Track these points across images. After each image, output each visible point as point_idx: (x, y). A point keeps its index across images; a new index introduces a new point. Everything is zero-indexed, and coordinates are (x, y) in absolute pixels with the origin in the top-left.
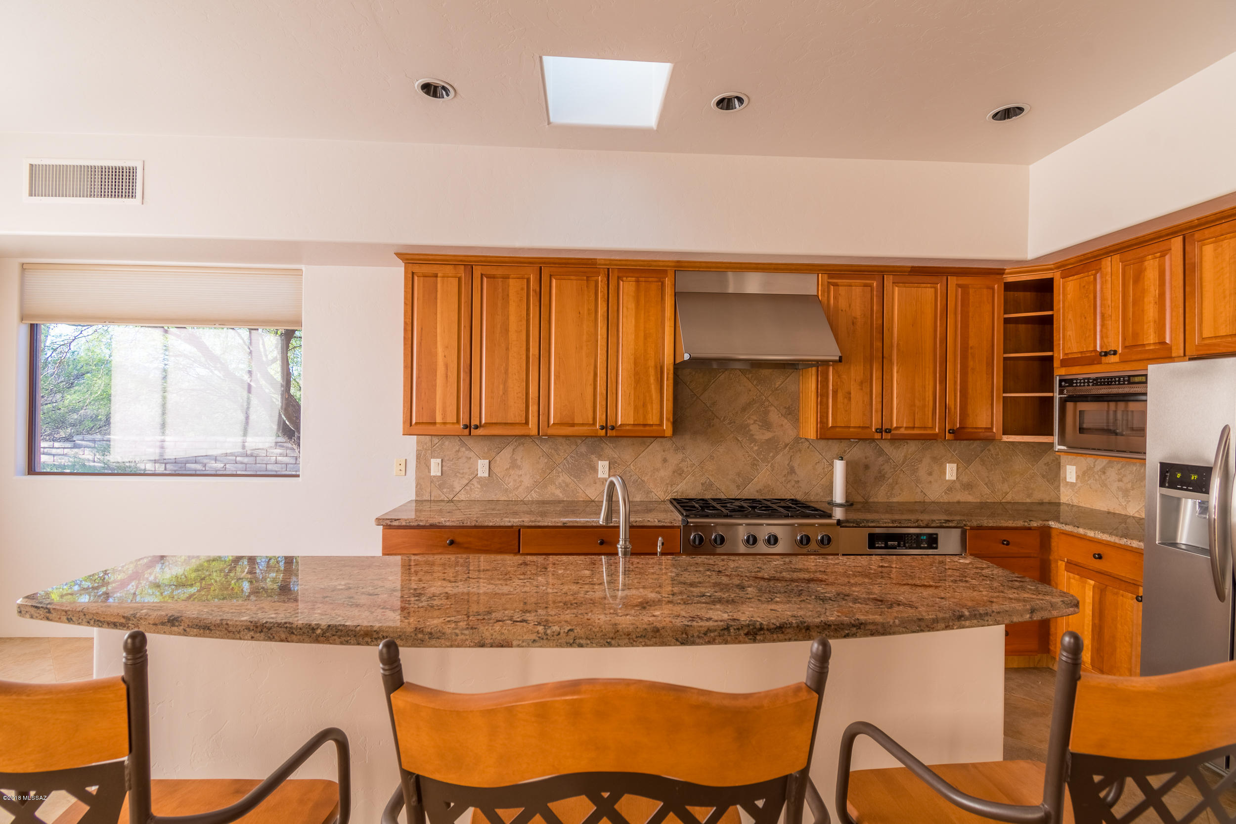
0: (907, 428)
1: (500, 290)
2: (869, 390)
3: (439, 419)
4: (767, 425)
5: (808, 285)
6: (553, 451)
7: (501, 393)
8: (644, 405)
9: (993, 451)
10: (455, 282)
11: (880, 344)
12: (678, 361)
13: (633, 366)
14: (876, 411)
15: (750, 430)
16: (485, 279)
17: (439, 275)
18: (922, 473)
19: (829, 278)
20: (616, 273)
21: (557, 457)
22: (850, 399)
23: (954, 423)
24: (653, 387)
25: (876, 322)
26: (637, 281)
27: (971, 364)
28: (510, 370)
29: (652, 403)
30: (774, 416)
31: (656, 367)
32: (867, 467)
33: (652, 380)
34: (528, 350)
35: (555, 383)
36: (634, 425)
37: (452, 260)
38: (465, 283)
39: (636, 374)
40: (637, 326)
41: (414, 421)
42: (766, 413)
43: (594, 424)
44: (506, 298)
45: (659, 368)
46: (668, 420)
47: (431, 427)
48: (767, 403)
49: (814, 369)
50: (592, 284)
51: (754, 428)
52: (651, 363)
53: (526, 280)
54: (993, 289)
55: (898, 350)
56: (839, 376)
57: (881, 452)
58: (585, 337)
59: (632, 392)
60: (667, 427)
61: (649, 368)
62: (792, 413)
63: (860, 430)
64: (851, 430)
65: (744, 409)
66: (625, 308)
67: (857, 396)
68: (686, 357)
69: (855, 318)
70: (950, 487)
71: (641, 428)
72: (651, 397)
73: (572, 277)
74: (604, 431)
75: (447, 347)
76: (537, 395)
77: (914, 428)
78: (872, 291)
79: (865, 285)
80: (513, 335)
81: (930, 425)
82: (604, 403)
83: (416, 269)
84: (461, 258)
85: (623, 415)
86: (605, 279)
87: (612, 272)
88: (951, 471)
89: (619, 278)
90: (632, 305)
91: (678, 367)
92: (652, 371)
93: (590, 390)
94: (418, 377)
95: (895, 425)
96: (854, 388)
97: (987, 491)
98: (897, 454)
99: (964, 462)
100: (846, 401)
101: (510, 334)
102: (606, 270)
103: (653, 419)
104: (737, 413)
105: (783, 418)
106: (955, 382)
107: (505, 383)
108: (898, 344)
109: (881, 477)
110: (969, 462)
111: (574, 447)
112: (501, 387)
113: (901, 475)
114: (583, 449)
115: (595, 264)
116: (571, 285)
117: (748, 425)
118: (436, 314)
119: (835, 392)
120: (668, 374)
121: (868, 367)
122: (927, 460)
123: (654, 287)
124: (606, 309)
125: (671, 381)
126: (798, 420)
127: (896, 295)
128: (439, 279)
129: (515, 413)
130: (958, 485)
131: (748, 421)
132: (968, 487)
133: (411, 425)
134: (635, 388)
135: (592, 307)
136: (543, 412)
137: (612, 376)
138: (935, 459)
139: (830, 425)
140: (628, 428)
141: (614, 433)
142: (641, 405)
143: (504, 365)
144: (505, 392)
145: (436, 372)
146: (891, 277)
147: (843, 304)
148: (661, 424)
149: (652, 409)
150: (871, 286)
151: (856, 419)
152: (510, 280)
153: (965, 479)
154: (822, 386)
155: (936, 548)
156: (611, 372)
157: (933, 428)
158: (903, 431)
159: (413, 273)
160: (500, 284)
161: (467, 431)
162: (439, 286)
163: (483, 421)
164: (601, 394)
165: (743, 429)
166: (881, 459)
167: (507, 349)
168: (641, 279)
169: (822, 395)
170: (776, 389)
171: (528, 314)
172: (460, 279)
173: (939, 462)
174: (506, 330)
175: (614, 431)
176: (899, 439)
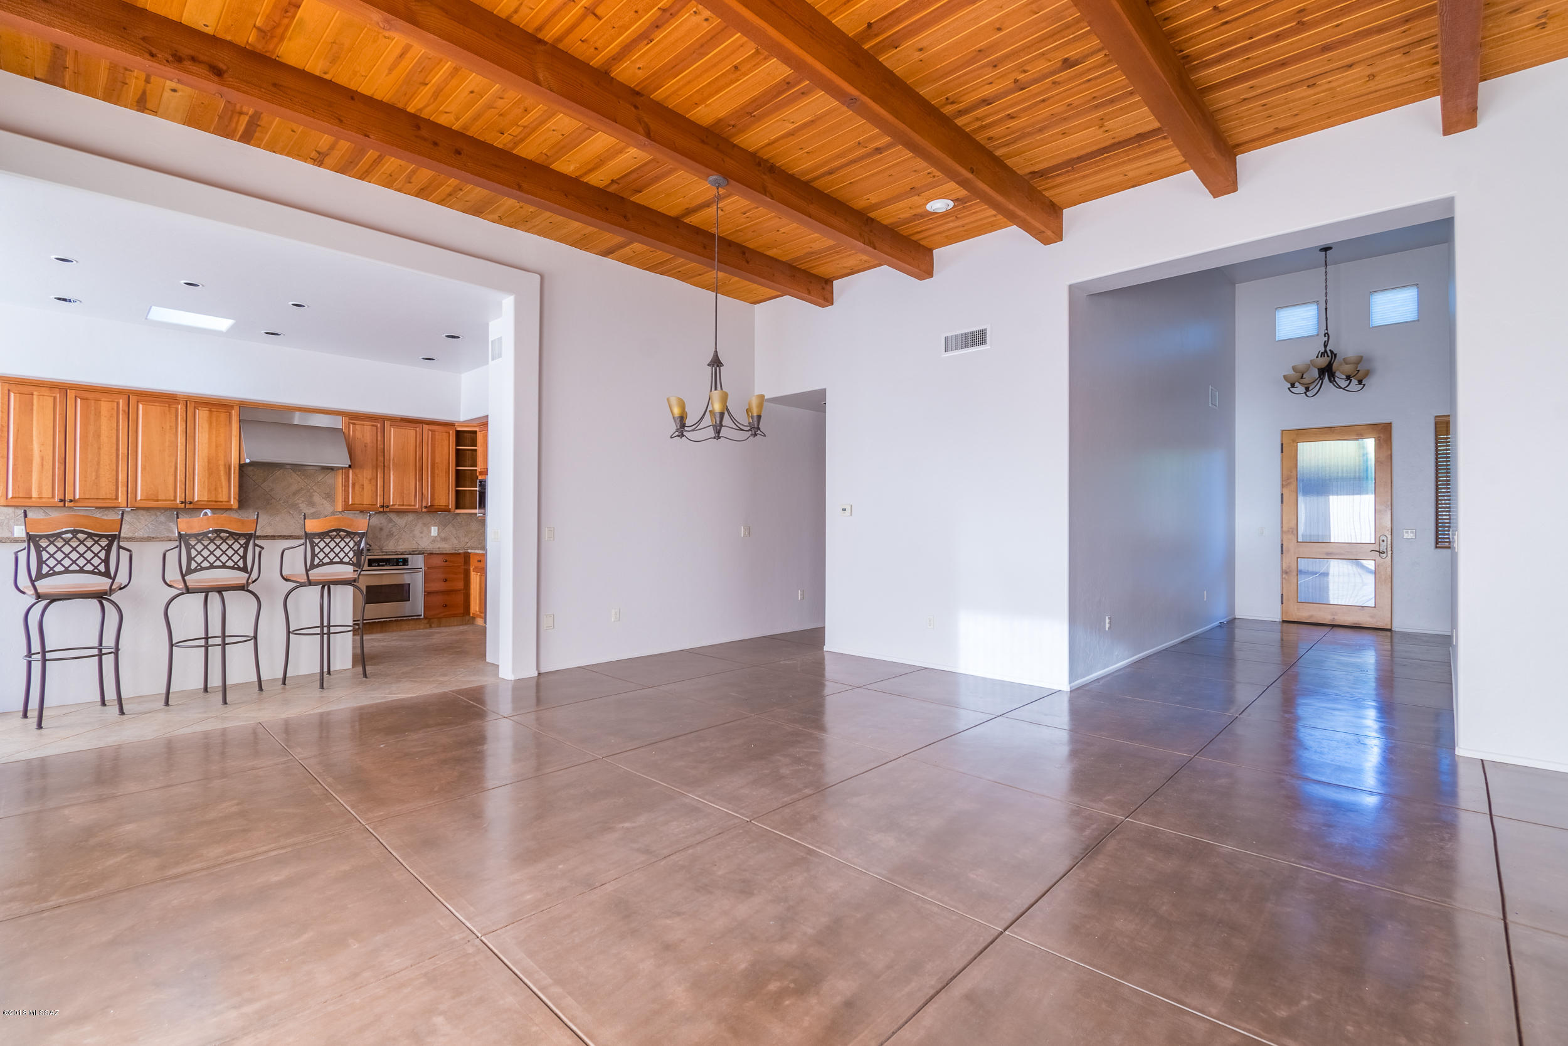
0: (399, 505)
1: (93, 408)
2: (375, 484)
3: (35, 494)
4: (311, 504)
5: (337, 423)
6: (135, 520)
7: (94, 478)
8: (216, 489)
9: (459, 520)
10: (51, 399)
11: (383, 459)
12: (242, 463)
13: (207, 464)
14: (380, 496)
15: (299, 507)
16: (79, 401)
17: (35, 393)
18: (417, 532)
19: (349, 419)
20: (193, 404)
21: (138, 524)
22: (363, 488)
23: (427, 504)
24: (223, 478)
25: (380, 446)
26: (210, 411)
27: (437, 471)
28: (102, 462)
29: (222, 488)
30: (317, 498)
31: (225, 465)
32: (381, 529)
33: (222, 473)
34: (118, 450)
35: (142, 473)
36: (208, 501)
37: (47, 384)
38: (60, 401)
39: (209, 469)
40: (210, 439)
41: (10, 495)
42: (311, 496)
43: (175, 500)
44: (98, 414)
45: (227, 466)
46: (234, 498)
47: (27, 500)
48: (311, 491)
49: (341, 471)
50: (173, 410)
51: (303, 506)
52: (222, 463)
53: (116, 403)
54: (449, 433)
55: (393, 462)
56: (356, 475)
57: (391, 520)
58: (167, 444)
59: (207, 481)
60: (234, 503)
61: (219, 465)
62: (330, 496)
63: (370, 506)
64: (365, 506)
65: (294, 494)
66: (200, 427)
67: (368, 488)
68: (248, 461)
69: (367, 444)
70: (434, 540)
71: (214, 503)
72: (221, 484)
73: (156, 404)
74: (183, 505)
75: (43, 445)
76: (126, 480)
77: (403, 505)
78: (377, 429)
79: (373, 426)
80: (104, 438)
81: (413, 504)
82: (184, 487)
83: (12, 387)
84: (56, 384)
85: (198, 494)
86: (184, 408)
87: (190, 403)
88: (434, 531)
89: (195, 408)
90: (206, 426)
91: (242, 467)
92: (222, 468)
93: (171, 479)
94: (14, 465)
95: (391, 504)
96: (366, 483)
97: (456, 541)
98: (401, 521)
99: (443, 526)
100: (361, 490)
101: (101, 438)
102: (185, 402)
103: (223, 497)
104: (289, 496)
105: (323, 500)
106: (428, 481)
107: (97, 471)
108: (393, 459)
109: (390, 535)
110: (445, 526)
111: (154, 517)
112: (94, 474)
113: (404, 534)
114: (162, 518)
115: (176, 397)
116: (156, 409)
117: (298, 504)
118: (32, 420)
119: (354, 485)
120: (234, 470)
121: (375, 471)
122: (420, 525)
123: (223, 416)
124: (185, 426)
125: (237, 474)
126: (334, 501)
127: (392, 433)
128: (35, 397)
129: (106, 490)
130: (439, 539)
131: (298, 501)
132: (445, 539)
133: (7, 498)
134: (209, 478)
135: (173, 424)
136: (130, 490)
137: (189, 470)
138: (424, 524)
139: (350, 503)
140: (203, 503)
141: (191, 506)
142: (213, 488)
143: (96, 459)
144: (97, 477)
145: (32, 464)
146: (389, 422)
147: (358, 435)
148: (229, 501)
149: (222, 492)
150: (377, 426)
151: (367, 500)
152: (102, 402)
153: (443, 535)
154: (345, 481)
155: (407, 565)
156: (189, 467)
157: (415, 505)
158: (396, 507)
159: (9, 390)
160: (93, 404)
161: (62, 504)
162: (35, 401)
163: (77, 497)
164: (181, 481)
165: (294, 506)
166: (391, 525)
167: (99, 448)
168: (213, 410)
169: (346, 486)
170: (318, 482)
171: (118, 426)
172: (55, 398)
173: (427, 526)
174: (98, 436)
175: (192, 505)
176: (400, 512)
